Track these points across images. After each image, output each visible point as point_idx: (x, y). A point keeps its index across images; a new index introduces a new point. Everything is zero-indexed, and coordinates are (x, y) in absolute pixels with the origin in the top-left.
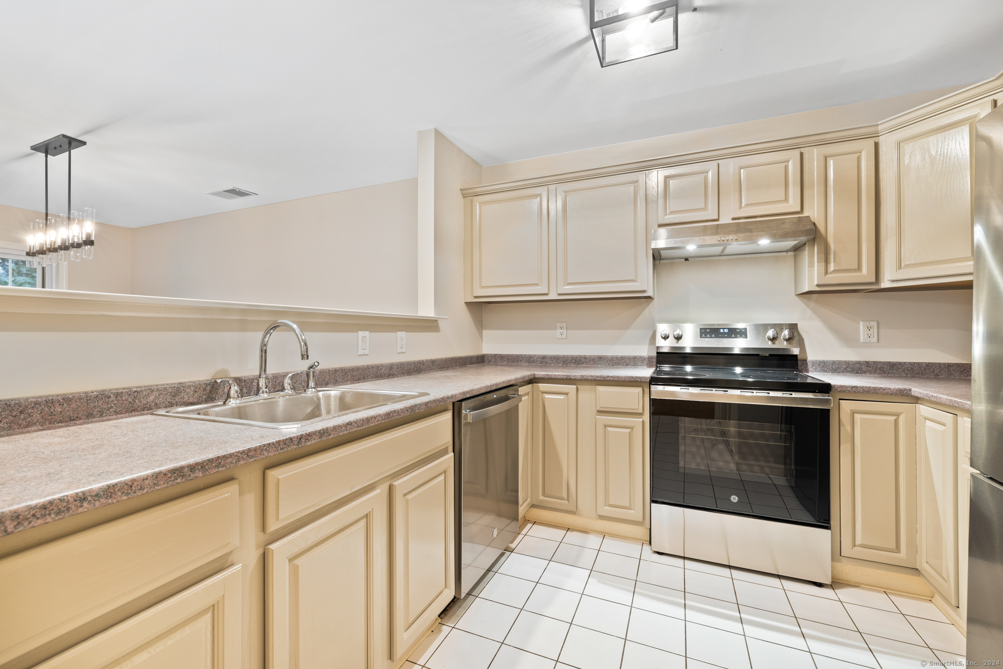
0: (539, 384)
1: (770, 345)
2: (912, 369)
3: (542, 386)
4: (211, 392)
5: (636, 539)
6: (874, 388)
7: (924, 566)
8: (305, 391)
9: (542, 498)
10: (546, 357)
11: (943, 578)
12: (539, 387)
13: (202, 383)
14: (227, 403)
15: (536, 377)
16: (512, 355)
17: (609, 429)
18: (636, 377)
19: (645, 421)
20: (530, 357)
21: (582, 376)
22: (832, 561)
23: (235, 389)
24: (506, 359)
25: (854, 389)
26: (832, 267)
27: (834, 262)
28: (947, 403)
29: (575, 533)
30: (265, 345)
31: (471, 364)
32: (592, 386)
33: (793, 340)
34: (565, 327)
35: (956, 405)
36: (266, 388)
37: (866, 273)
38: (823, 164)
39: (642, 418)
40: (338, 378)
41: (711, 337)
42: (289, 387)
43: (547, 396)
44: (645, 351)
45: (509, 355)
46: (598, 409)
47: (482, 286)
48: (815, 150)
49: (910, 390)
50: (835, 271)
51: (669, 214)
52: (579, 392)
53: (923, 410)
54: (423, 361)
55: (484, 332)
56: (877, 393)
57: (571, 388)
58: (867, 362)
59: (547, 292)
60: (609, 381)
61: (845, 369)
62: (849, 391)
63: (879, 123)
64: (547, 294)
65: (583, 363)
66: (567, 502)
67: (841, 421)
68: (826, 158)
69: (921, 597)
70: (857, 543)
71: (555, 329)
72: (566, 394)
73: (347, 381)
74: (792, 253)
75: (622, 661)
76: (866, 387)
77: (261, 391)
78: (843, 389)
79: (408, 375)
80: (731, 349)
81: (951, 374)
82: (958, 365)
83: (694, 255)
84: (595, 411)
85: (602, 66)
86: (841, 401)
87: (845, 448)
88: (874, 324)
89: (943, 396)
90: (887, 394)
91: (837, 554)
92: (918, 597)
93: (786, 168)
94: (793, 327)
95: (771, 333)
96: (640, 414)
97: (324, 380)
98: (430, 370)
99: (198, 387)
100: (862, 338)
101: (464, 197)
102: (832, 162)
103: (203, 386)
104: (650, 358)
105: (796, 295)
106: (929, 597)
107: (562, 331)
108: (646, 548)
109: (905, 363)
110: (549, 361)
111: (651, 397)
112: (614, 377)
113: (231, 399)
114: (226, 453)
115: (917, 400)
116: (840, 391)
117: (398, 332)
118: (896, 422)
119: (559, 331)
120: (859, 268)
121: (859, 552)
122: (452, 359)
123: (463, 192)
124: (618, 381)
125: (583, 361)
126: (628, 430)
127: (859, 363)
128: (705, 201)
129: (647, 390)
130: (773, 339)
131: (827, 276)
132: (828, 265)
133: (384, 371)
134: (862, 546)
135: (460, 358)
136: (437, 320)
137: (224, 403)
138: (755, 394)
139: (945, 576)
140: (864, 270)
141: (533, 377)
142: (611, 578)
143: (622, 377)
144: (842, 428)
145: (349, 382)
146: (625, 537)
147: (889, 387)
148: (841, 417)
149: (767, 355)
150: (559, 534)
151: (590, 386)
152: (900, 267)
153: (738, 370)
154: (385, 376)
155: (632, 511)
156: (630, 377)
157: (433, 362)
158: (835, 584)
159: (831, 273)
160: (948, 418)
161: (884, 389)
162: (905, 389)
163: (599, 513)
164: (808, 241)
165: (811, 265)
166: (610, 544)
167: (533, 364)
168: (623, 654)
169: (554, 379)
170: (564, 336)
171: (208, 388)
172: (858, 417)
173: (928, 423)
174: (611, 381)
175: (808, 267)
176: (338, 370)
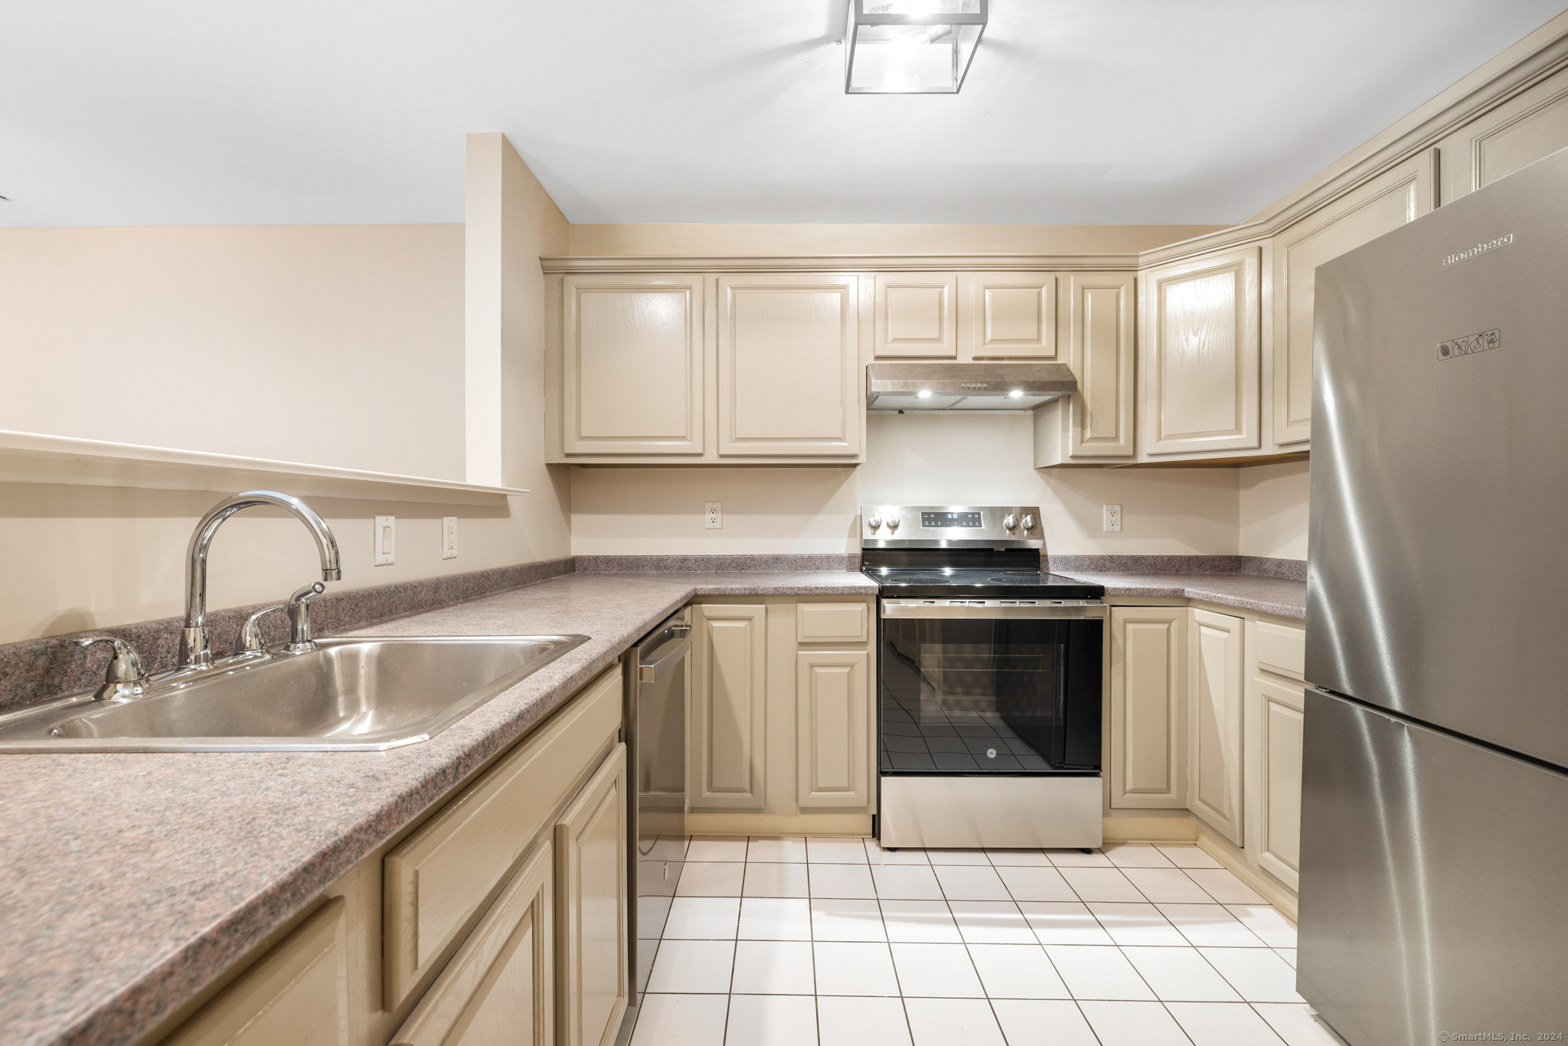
0: (703, 605)
1: (1007, 536)
2: (1155, 564)
3: (708, 609)
4: (47, 671)
5: (853, 834)
6: (1149, 589)
7: (1198, 806)
8: (287, 648)
9: (707, 794)
10: (688, 560)
11: (1224, 816)
12: (702, 611)
13: (22, 652)
14: (106, 695)
15: (699, 593)
16: (628, 557)
17: (818, 670)
18: (860, 588)
19: (870, 653)
20: (660, 560)
21: (775, 589)
22: (1103, 817)
23: (129, 659)
24: (616, 564)
25: (1128, 592)
26: (1088, 434)
27: (1091, 427)
28: (1236, 604)
29: (761, 843)
30: (204, 548)
31: (557, 575)
32: (790, 605)
33: (1036, 529)
34: (719, 509)
35: (1249, 607)
36: (206, 647)
37: (1123, 445)
38: (1080, 297)
39: (866, 650)
40: (342, 616)
41: (937, 526)
42: (255, 643)
43: (715, 624)
44: (846, 546)
45: (621, 558)
46: (800, 640)
47: (582, 435)
48: (1072, 277)
49: (1183, 590)
50: (1092, 439)
51: (890, 343)
52: (769, 615)
53: (1198, 614)
54: (488, 573)
55: (574, 518)
56: (1151, 596)
57: (756, 610)
58: (1111, 557)
59: (700, 451)
60: (816, 595)
61: (1089, 566)
62: (1123, 596)
63: (1140, 254)
64: (700, 455)
65: (749, 568)
66: (750, 795)
67: (1113, 637)
68: (1083, 289)
69: (1186, 842)
70: (1127, 790)
71: (703, 512)
72: (749, 619)
73: (359, 621)
74: (1031, 412)
75: (911, 1035)
76: (1141, 589)
77: (192, 657)
78: (1117, 593)
79: (465, 602)
80: (936, 542)
81: (1191, 569)
82: (1197, 557)
83: (929, 406)
84: (794, 644)
85: (847, 92)
86: (1113, 608)
87: (1117, 668)
88: (1117, 508)
89: (1230, 597)
90: (1161, 596)
91: (1108, 808)
92: (1183, 842)
93: (1039, 295)
94: (1035, 512)
95: (1010, 520)
96: (864, 644)
98: (499, 589)
99: (13, 662)
100: (1105, 526)
101: (545, 273)
102: (1090, 295)
103: (27, 658)
104: (851, 557)
105: (1036, 469)
106: (1192, 840)
107: (714, 516)
108: (871, 845)
109: (1148, 556)
110: (693, 566)
111: (883, 617)
112: (826, 588)
113: (119, 687)
114: (336, 838)
115: (1188, 601)
116: (1113, 596)
117: (444, 518)
118: (1168, 630)
119: (709, 516)
120: (1116, 438)
121: (1131, 800)
122: (531, 567)
123: (546, 263)
124: (832, 594)
125: (749, 564)
126: (846, 670)
127: (1103, 557)
128: (940, 327)
129: (874, 606)
130: (1012, 529)
131: (1083, 445)
132: (1084, 431)
133: (426, 595)
134: (1133, 791)
135: (541, 565)
136: (505, 496)
137: (99, 696)
138: (967, 604)
139: (1226, 812)
140: (1122, 441)
141: (694, 594)
142: (842, 903)
143: (838, 588)
144: (1113, 643)
145: (363, 623)
146: (836, 834)
147: (1163, 587)
148: (1112, 629)
149: (1003, 549)
150: (736, 849)
151: (787, 605)
152: (1160, 439)
153: (948, 571)
154: (427, 606)
155: (852, 793)
156: (851, 587)
157: (503, 573)
158: (1107, 845)
159: (1087, 441)
160: (1233, 623)
161: (1158, 591)
162: (1178, 590)
163: (801, 805)
164: (1062, 397)
165: (1065, 430)
166: (819, 850)
167: (666, 572)
168: (908, 1021)
169: (730, 595)
170: (718, 525)
171: (41, 661)
172: (1130, 626)
173: (1203, 629)
174: (822, 595)
175: (1062, 432)
176: (343, 599)
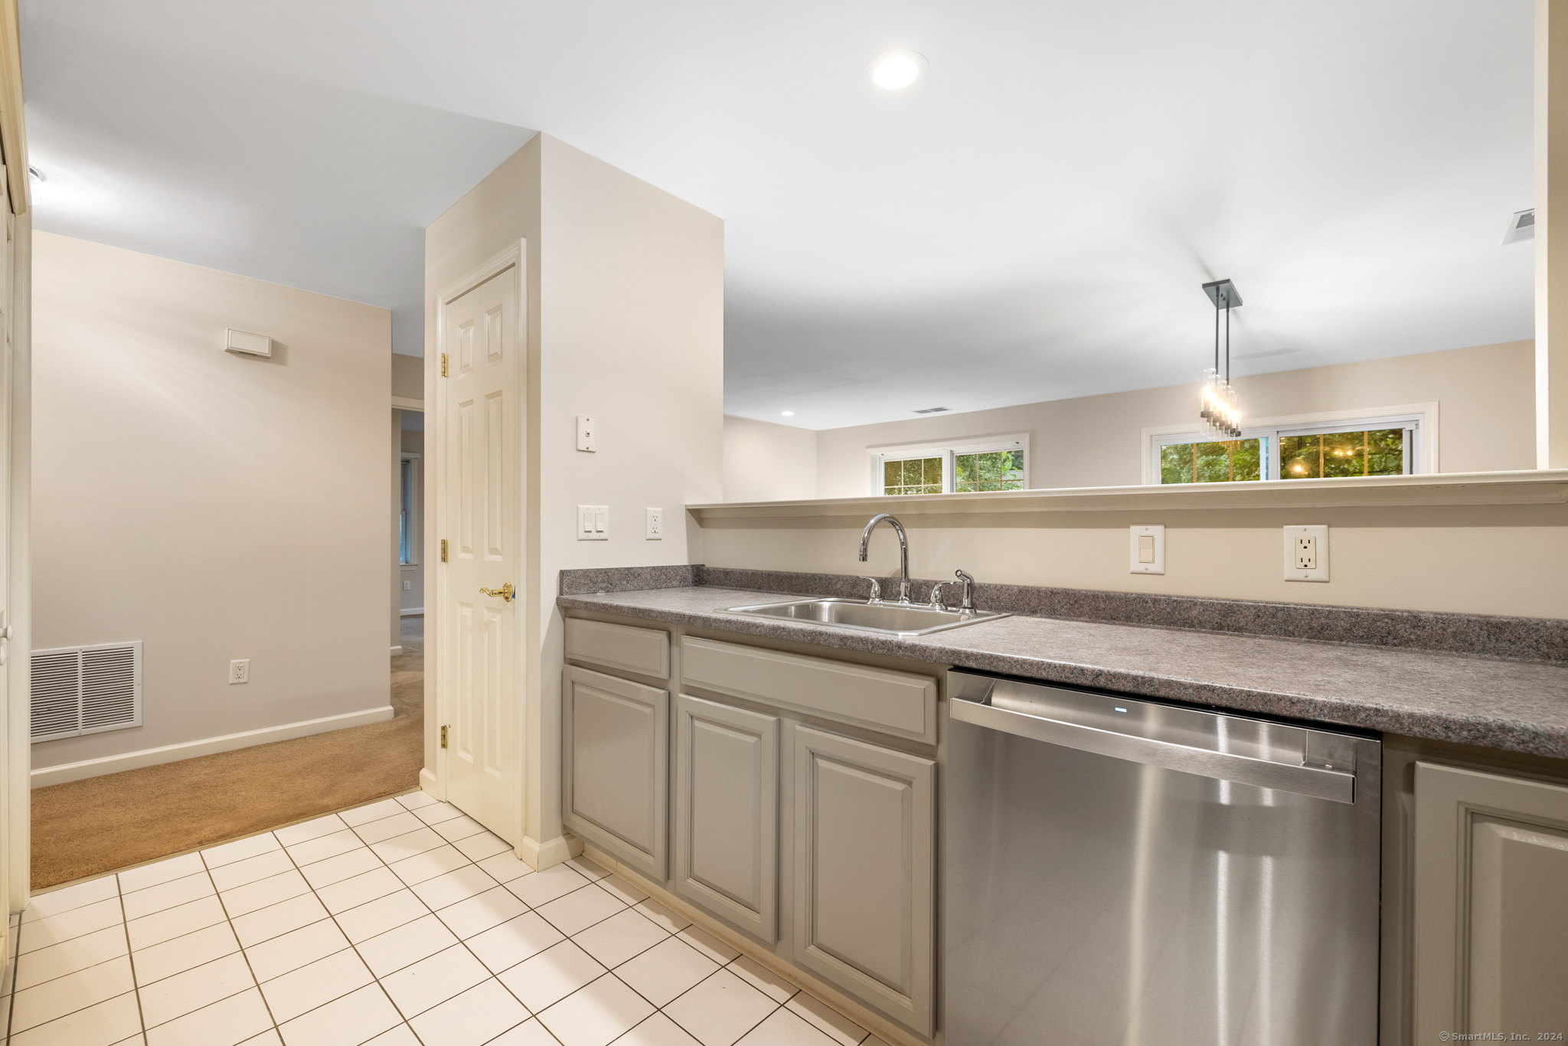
23: (876, 587)
42: (935, 601)
97: (1028, 604)
176: (1058, 593)
